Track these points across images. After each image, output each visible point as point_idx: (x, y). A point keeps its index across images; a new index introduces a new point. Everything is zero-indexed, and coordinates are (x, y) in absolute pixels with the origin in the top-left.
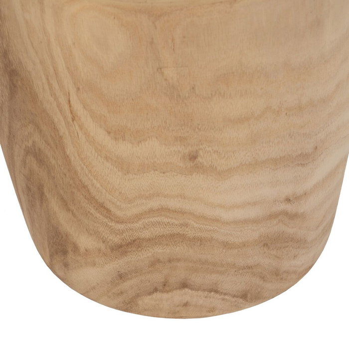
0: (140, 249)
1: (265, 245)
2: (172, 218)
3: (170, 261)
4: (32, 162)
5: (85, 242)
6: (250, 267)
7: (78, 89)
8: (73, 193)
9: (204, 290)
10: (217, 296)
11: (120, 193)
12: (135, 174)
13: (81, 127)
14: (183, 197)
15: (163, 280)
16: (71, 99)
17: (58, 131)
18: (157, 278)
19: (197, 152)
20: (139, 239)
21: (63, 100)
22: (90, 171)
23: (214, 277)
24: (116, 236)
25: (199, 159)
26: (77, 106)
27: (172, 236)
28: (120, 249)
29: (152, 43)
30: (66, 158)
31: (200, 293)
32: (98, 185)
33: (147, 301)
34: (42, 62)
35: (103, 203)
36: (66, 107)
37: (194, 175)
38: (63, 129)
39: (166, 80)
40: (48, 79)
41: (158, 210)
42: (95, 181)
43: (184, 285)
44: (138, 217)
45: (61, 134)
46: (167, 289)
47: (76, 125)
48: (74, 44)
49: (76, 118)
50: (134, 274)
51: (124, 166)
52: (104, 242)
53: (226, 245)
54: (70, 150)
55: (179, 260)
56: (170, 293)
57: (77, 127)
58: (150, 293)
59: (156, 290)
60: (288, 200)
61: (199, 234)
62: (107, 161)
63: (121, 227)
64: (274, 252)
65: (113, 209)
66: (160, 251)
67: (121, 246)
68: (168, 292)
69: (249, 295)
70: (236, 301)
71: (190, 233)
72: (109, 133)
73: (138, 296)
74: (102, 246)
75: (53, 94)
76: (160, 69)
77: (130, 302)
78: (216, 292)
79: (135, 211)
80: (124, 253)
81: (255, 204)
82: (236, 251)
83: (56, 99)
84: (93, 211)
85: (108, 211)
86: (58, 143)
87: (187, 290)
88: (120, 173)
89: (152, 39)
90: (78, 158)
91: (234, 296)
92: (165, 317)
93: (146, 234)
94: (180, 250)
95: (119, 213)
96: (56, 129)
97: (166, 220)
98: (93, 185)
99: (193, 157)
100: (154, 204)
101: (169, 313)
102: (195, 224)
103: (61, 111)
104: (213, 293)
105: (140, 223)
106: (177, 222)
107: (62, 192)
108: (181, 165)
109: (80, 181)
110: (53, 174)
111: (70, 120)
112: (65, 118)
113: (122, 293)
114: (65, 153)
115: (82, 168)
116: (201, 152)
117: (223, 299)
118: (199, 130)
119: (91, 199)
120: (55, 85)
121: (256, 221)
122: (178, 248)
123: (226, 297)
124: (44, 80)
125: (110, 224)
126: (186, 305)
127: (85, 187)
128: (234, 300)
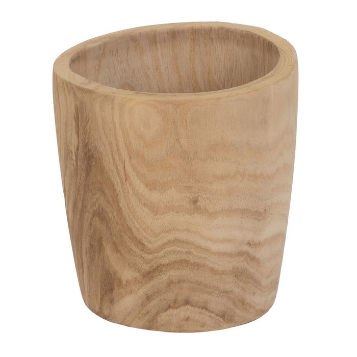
0: (161, 273)
1: (236, 276)
2: (181, 247)
3: (179, 282)
4: (97, 221)
5: (127, 274)
6: (227, 292)
7: (131, 157)
8: (121, 236)
9: (199, 307)
10: (207, 313)
11: (151, 230)
12: (161, 215)
13: (130, 184)
14: (188, 231)
15: (174, 298)
16: (126, 165)
17: (116, 191)
18: (170, 296)
19: (197, 197)
20: (161, 265)
21: (121, 168)
22: (134, 216)
23: (206, 297)
24: (147, 264)
25: (199, 203)
26: (129, 169)
27: (181, 261)
28: (149, 275)
29: (174, 122)
30: (119, 209)
31: (196, 309)
32: (138, 226)
33: (164, 317)
34: (110, 143)
35: (140, 240)
36: (122, 172)
37: (195, 215)
38: (119, 189)
39: (181, 147)
40: (112, 154)
41: (173, 241)
42: (136, 223)
43: (187, 302)
44: (162, 247)
45: (118, 192)
46: (177, 305)
47: (127, 183)
48: (130, 127)
49: (128, 178)
50: (156, 295)
51: (154, 209)
52: (139, 271)
53: (213, 271)
54: (123, 203)
55: (184, 281)
56: (178, 309)
57: (128, 184)
58: (166, 310)
59: (169, 307)
60: (249, 244)
61: (197, 261)
62: (145, 206)
63: (150, 257)
64: (241, 284)
65: (146, 244)
66: (173, 274)
67: (149, 273)
68: (177, 308)
69: (226, 316)
70: (218, 320)
71: (192, 259)
72: (147, 186)
73: (158, 313)
74: (137, 275)
75: (115, 165)
76: (178, 140)
77: (152, 320)
78: (207, 309)
79: (159, 243)
80: (151, 278)
81: (229, 241)
82: (219, 276)
83: (116, 168)
84: (133, 247)
85: (143, 245)
86: (115, 200)
87: (188, 306)
88: (152, 215)
89: (175, 120)
90: (127, 207)
91: (217, 315)
92: (174, 332)
93: (165, 261)
94: (185, 272)
95: (150, 246)
96: (115, 190)
97: (178, 249)
98: (135, 226)
99: (195, 201)
100: (171, 237)
101: (177, 327)
102: (195, 252)
103: (119, 175)
104: (204, 310)
105: (162, 252)
106: (184, 251)
107: (114, 238)
108: (188, 207)
109: (127, 225)
110: (109, 226)
111: (124, 180)
112: (121, 179)
113: (148, 312)
114: (119, 206)
115: (129, 215)
116: (199, 198)
117: (210, 317)
118: (199, 182)
119: (133, 238)
120: (117, 157)
121: (230, 255)
122: (184, 271)
123: (212, 315)
124: (110, 156)
125: (144, 256)
126: (187, 319)
127: (130, 229)
128: (217, 318)
